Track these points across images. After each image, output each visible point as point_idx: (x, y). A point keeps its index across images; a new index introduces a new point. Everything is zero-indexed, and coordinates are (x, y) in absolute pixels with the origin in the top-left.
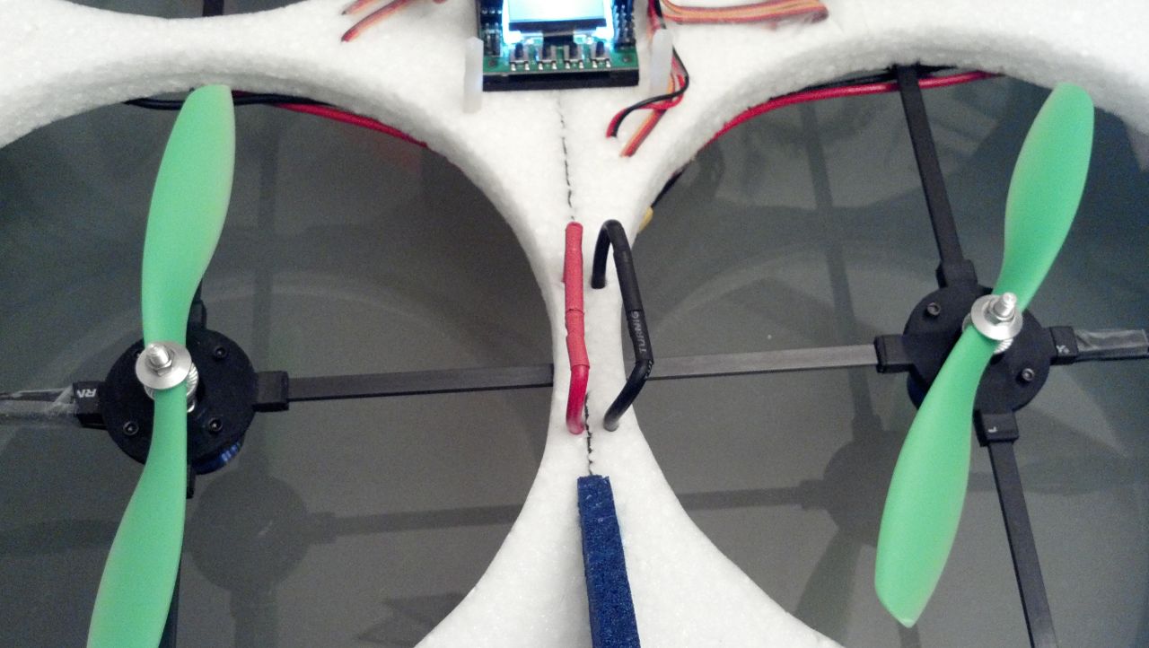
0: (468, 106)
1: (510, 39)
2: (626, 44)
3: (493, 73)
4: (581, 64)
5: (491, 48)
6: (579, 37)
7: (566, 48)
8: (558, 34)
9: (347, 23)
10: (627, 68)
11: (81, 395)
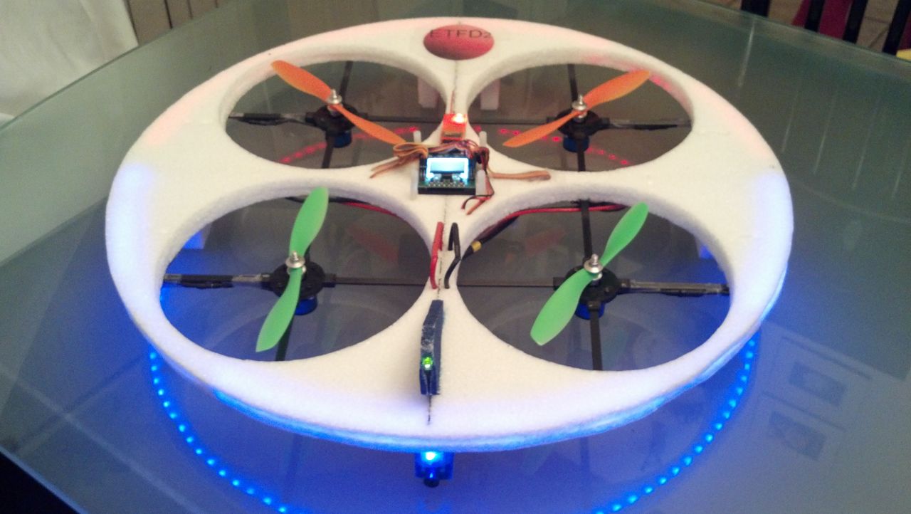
0: (412, 198)
1: (429, 176)
2: (472, 179)
3: (422, 186)
4: (454, 185)
5: (422, 179)
6: (454, 177)
7: (449, 180)
8: (447, 176)
9: (372, 173)
10: (471, 187)
11: (264, 276)
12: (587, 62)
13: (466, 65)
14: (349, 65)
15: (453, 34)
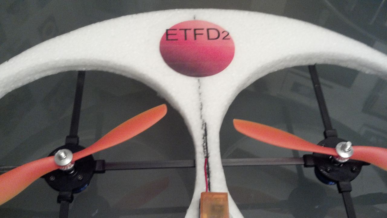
12: (329, 62)
13: (208, 81)
14: (82, 74)
15: (190, 34)
